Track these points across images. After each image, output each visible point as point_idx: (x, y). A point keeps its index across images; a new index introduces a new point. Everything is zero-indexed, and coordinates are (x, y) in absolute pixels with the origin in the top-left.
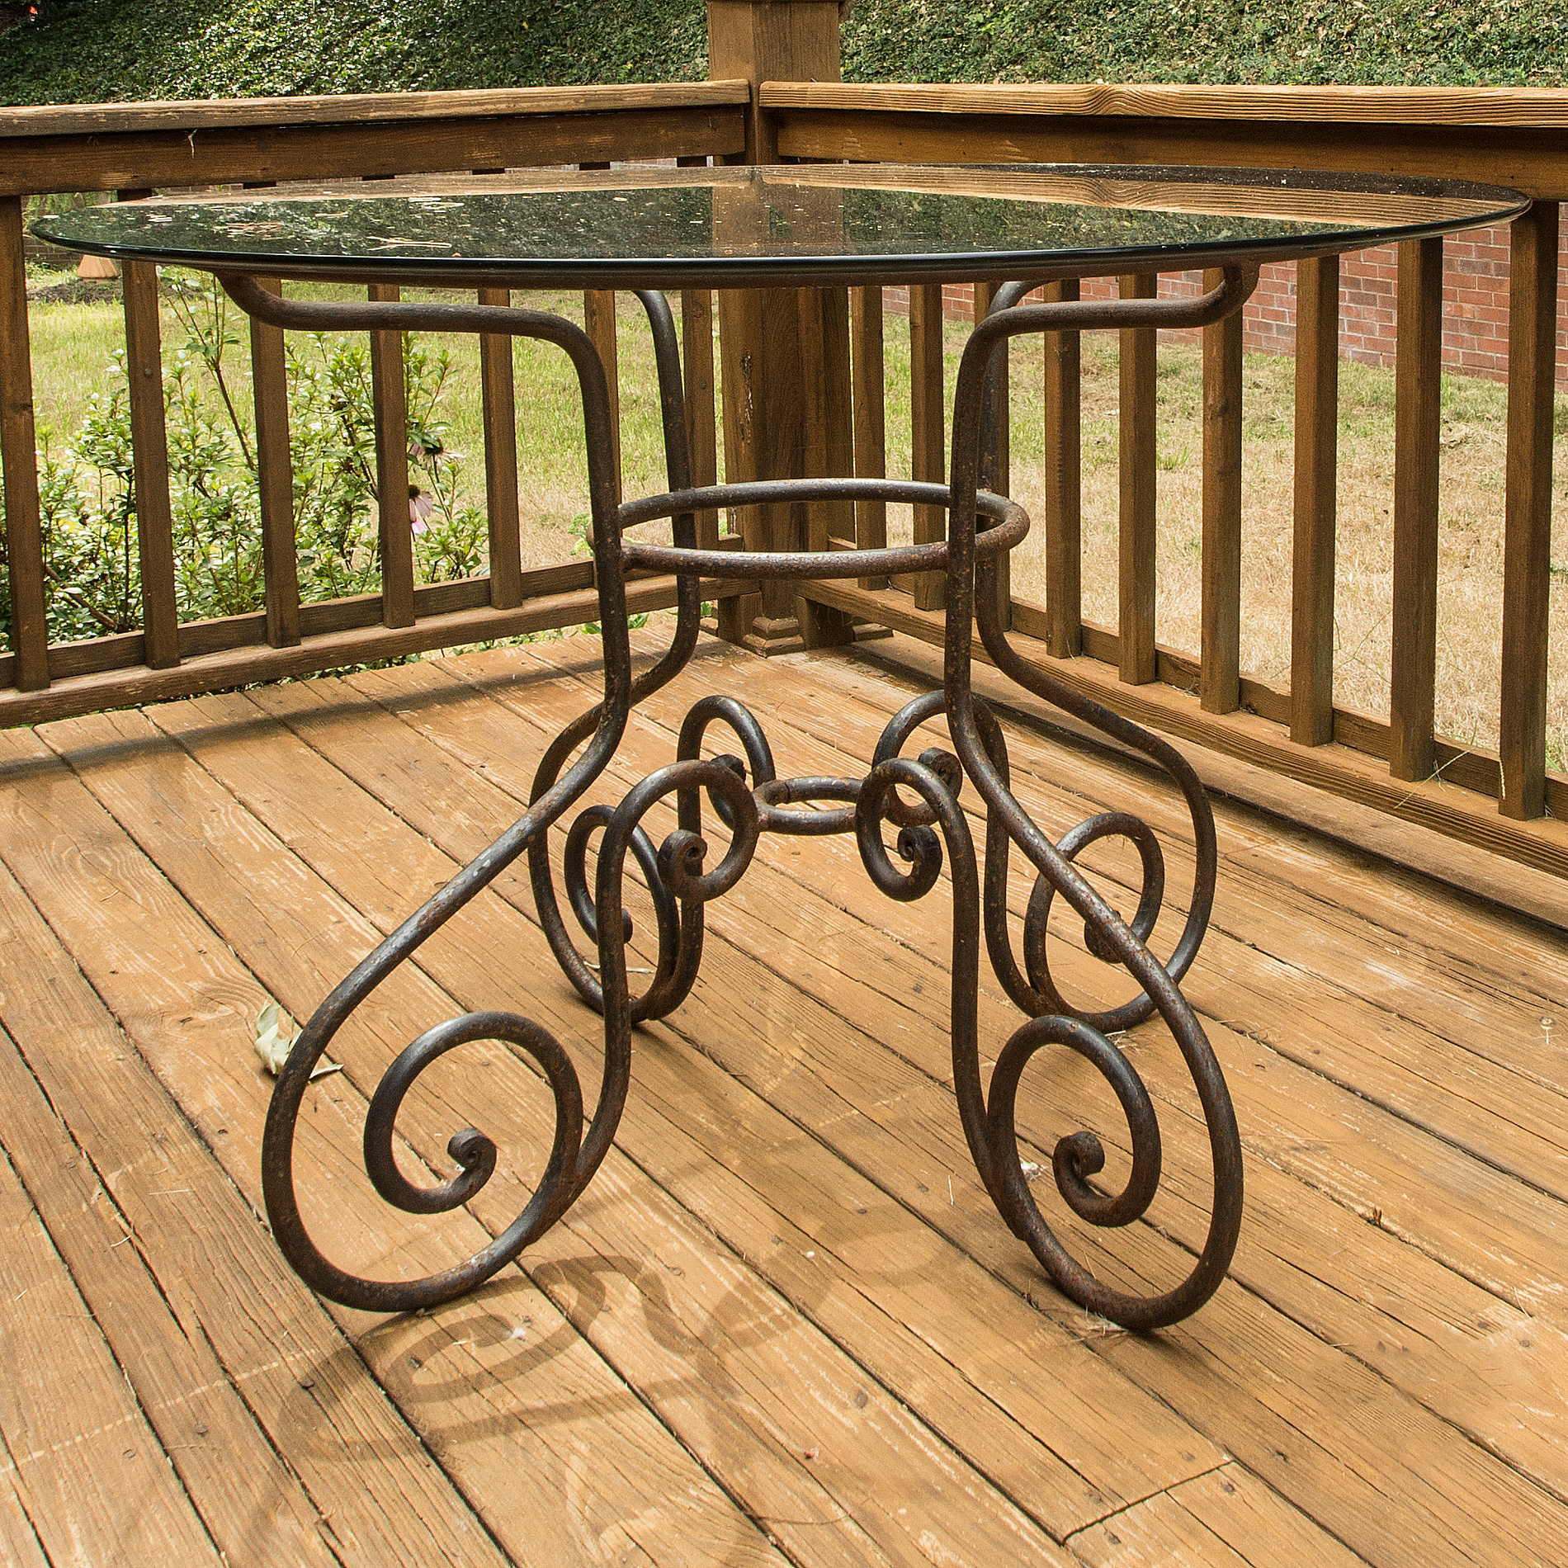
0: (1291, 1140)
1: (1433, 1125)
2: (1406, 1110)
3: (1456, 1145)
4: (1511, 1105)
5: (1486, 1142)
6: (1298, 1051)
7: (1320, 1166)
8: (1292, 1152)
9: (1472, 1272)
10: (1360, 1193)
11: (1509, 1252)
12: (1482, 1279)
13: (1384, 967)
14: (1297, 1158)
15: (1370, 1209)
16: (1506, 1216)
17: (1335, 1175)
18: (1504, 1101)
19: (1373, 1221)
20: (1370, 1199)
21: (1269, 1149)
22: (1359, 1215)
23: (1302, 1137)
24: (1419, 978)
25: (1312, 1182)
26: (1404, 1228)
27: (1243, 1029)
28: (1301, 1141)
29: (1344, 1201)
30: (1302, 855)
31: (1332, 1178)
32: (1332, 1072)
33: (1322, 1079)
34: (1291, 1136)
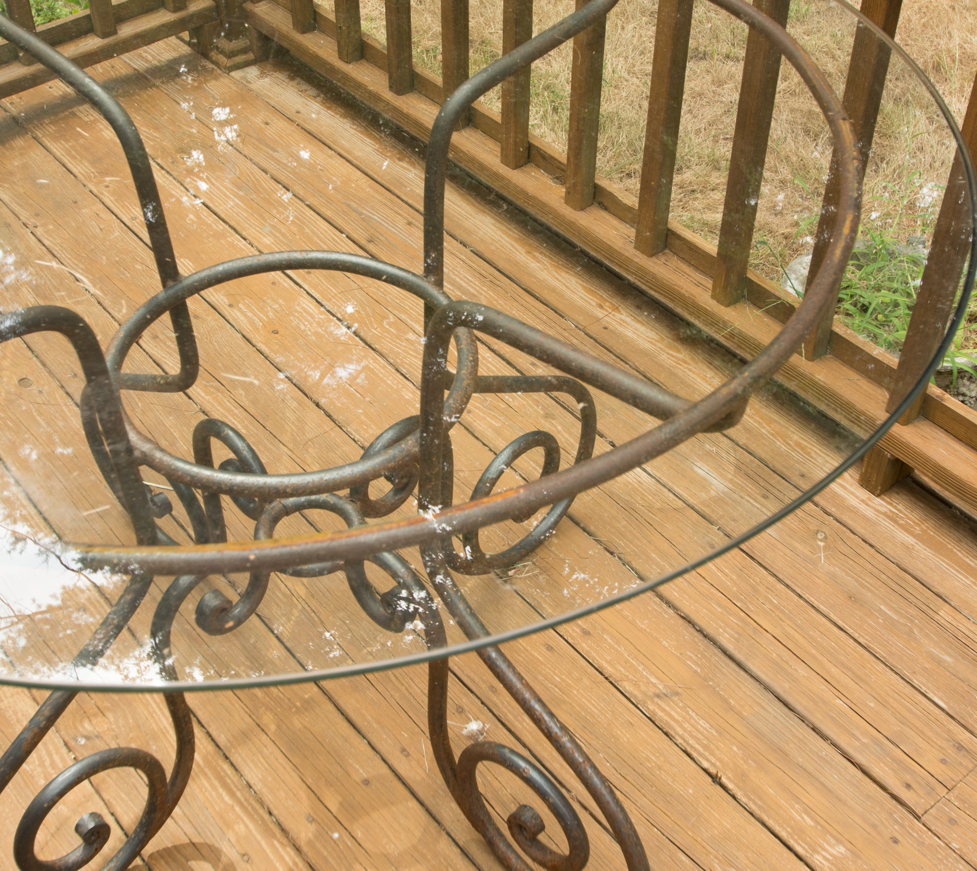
0: (654, 685)
1: (750, 665)
2: (730, 647)
3: (767, 688)
4: (802, 641)
5: (787, 685)
6: (653, 575)
7: (676, 716)
8: (656, 699)
9: (784, 835)
10: (706, 747)
11: (808, 810)
12: (792, 843)
13: (705, 468)
14: (659, 707)
15: (713, 764)
16: (805, 770)
17: (686, 725)
18: (797, 636)
19: (715, 779)
20: (712, 754)
21: (640, 696)
22: (705, 770)
23: (662, 681)
24: (731, 481)
25: (672, 732)
26: (736, 785)
27: (612, 549)
28: (661, 687)
29: (695, 755)
30: (638, 326)
31: (685, 730)
32: (677, 603)
33: (671, 611)
34: (654, 680)
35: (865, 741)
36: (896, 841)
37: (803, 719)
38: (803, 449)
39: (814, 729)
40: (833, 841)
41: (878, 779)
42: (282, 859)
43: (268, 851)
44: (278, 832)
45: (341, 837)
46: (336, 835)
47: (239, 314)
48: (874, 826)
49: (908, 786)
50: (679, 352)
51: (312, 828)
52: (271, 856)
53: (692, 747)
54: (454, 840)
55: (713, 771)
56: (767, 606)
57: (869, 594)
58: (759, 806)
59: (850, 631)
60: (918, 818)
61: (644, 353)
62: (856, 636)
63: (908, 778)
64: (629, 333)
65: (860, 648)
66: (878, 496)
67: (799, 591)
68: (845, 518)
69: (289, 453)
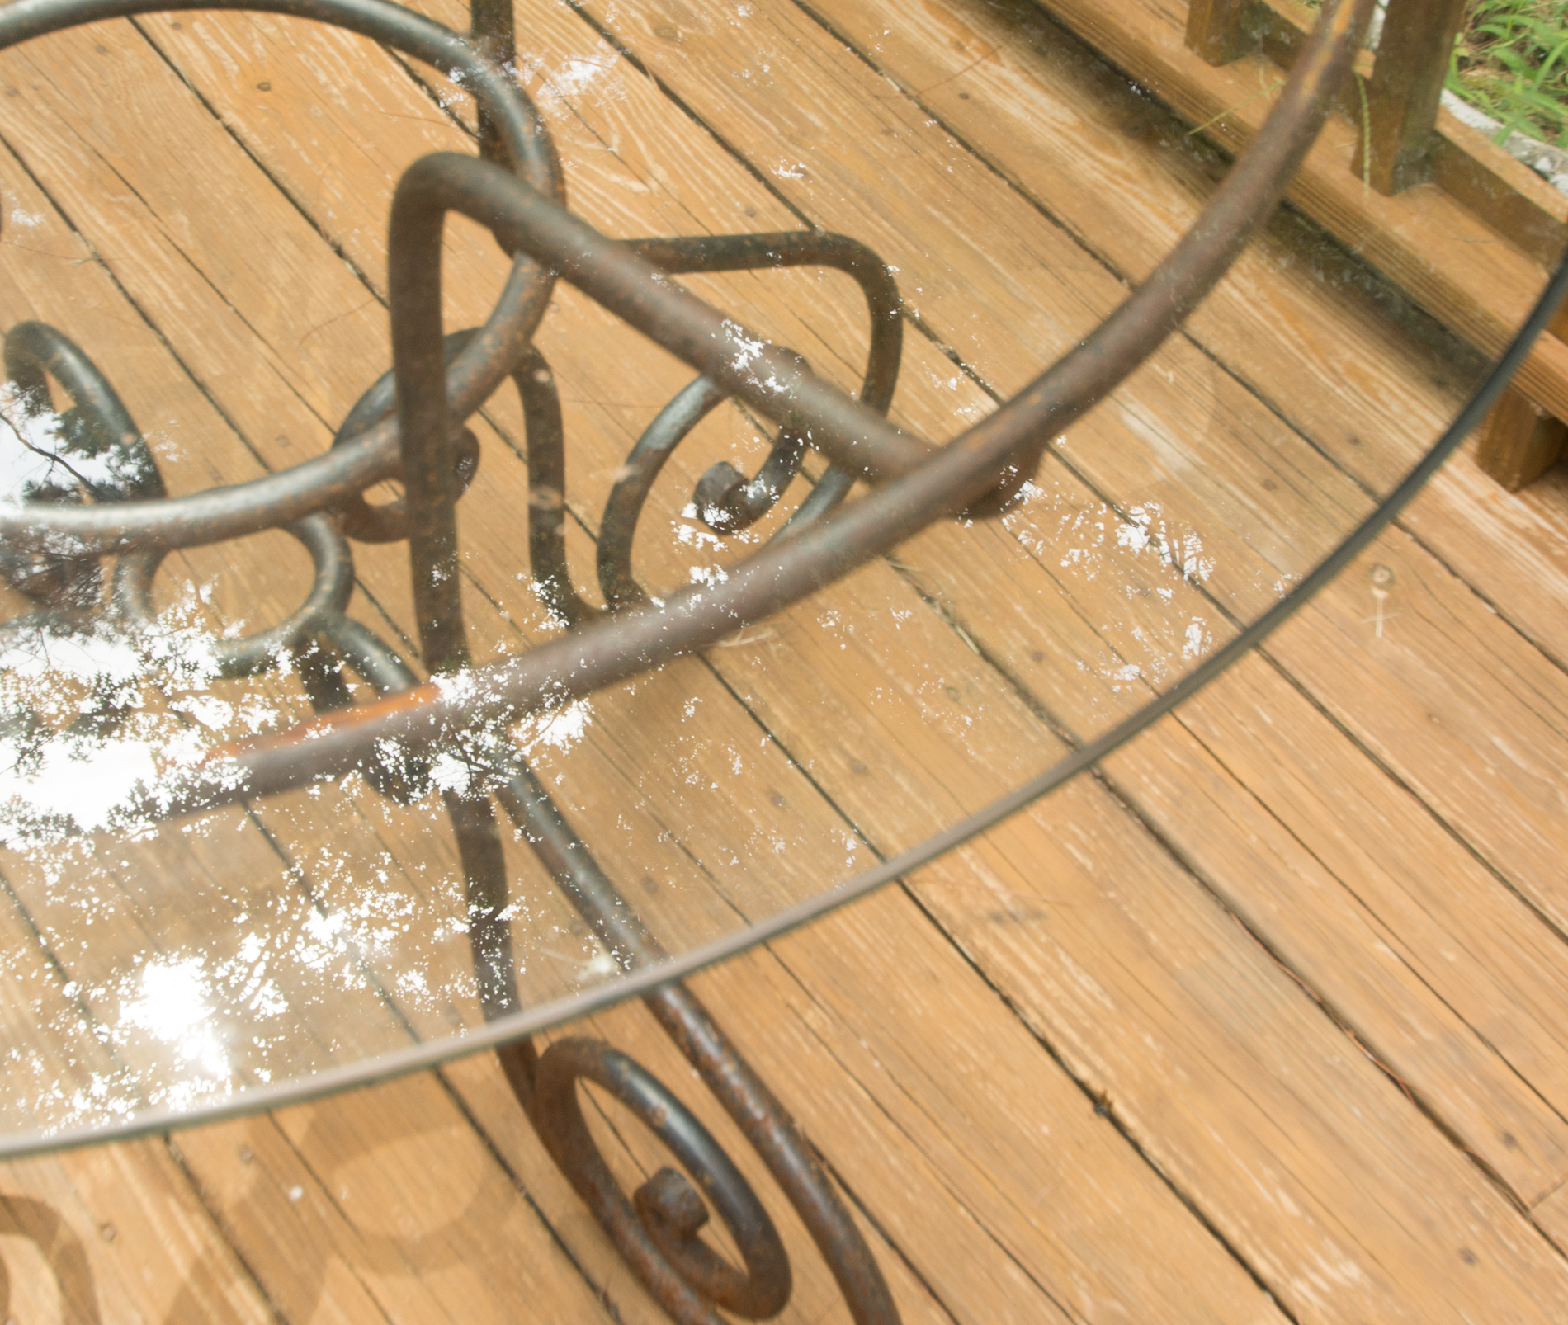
0: (992, 893)
1: (1199, 859)
2: (1162, 817)
3: (1229, 909)
5: (1273, 906)
6: (1012, 652)
7: (1031, 965)
8: (993, 926)
9: (1233, 1233)
10: (1086, 1035)
11: (1290, 1182)
12: (1248, 1251)
13: (1148, 416)
14: (998, 942)
15: (1098, 1073)
16: (1293, 1093)
17: (1050, 985)
18: (1307, 798)
19: (1100, 1104)
20: (1099, 1049)
21: (958, 917)
22: (1082, 1085)
23: (1008, 886)
24: (1199, 448)
25: (1018, 999)
26: (1144, 1121)
27: (930, 590)
28: (1005, 898)
29: (1062, 1050)
30: (1036, 93)
31: (1046, 995)
32: (1058, 710)
33: (1044, 728)
34: (991, 882)
35: (1427, 1035)
36: (1469, 1258)
37: (1300, 981)
38: (1363, 379)
39: (1324, 1005)
40: (1336, 1252)
41: (1447, 1121)
42: (181, 1238)
43: (155, 1218)
44: (178, 1179)
45: (305, 1197)
46: (296, 1193)
47: (191, 45)
48: (1428, 1224)
49: (1509, 1140)
50: (1117, 154)
51: (249, 1174)
52: (161, 1230)
53: (1058, 1033)
54: (540, 1214)
55: (1097, 1086)
56: (1249, 730)
57: (1472, 711)
58: (1187, 1170)
59: (1422, 791)
60: (1522, 1209)
61: (1043, 156)
62: (1433, 801)
63: (1511, 1122)
64: (1014, 109)
65: (1439, 831)
66: (1515, 491)
67: (1321, 697)
68: (1437, 539)
69: (270, 356)
